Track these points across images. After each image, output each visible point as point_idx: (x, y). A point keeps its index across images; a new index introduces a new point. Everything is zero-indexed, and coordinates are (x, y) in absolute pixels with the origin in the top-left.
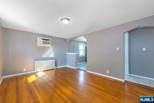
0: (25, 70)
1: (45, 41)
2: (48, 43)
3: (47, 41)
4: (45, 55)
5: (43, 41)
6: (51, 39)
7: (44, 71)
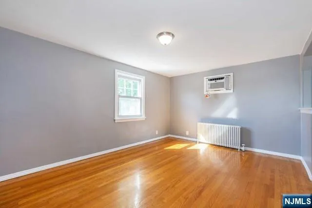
0: (187, 133)
1: (214, 82)
2: (222, 85)
3: (218, 81)
4: (218, 113)
5: (211, 84)
6: (232, 74)
7: (214, 145)
